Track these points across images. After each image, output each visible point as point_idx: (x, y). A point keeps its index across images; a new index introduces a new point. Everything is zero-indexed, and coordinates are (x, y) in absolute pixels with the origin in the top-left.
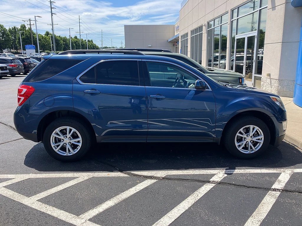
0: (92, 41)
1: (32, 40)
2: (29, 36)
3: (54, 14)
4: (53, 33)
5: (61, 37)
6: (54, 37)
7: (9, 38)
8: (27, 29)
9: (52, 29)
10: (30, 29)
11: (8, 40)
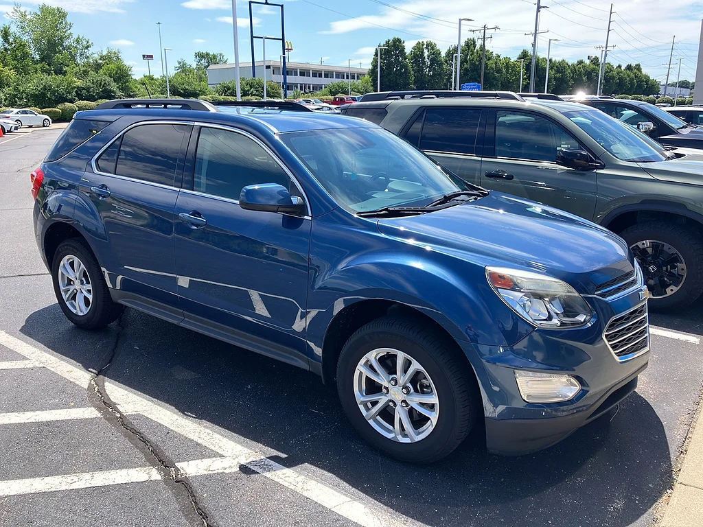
0: (638, 67)
1: (483, 73)
2: (477, 63)
3: (544, 7)
4: (534, 52)
5: (553, 60)
6: (533, 63)
7: (442, 69)
8: (478, 47)
9: (534, 45)
10: (482, 48)
11: (439, 74)
